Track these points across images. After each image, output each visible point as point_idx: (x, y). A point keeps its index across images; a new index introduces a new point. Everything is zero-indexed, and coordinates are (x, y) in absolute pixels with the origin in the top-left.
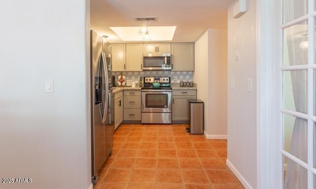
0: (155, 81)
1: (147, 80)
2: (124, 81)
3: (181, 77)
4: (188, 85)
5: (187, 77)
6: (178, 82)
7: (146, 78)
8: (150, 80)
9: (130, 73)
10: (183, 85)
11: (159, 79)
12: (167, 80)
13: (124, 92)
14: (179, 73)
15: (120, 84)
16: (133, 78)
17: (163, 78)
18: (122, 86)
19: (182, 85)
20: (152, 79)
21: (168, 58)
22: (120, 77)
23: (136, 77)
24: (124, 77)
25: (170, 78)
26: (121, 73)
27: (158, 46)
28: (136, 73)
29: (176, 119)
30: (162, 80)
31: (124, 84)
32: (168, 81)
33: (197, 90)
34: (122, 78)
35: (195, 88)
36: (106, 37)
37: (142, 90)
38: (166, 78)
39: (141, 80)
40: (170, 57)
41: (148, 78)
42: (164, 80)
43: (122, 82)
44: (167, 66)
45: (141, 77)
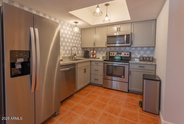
0: (117, 55)
1: (111, 54)
2: (94, 54)
3: (142, 52)
4: (148, 59)
5: (148, 52)
6: (139, 56)
7: (110, 53)
8: (114, 54)
9: (100, 49)
10: (143, 59)
11: (121, 54)
12: (128, 54)
13: (92, 62)
14: (140, 48)
15: (92, 56)
16: (102, 52)
17: (124, 53)
18: (93, 58)
19: (141, 59)
20: (115, 53)
21: (128, 36)
22: (92, 52)
23: (104, 52)
24: (95, 52)
25: (130, 53)
26: (94, 49)
27: (119, 27)
28: (104, 49)
29: (132, 89)
30: (123, 55)
31: (94, 56)
32: (129, 56)
33: (156, 65)
34: (93, 52)
35: (154, 63)
36: (76, 23)
37: (104, 62)
39: (107, 54)
40: (129, 35)
41: (112, 53)
42: (125, 54)
43: (93, 55)
44: (127, 43)
45: (107, 52)
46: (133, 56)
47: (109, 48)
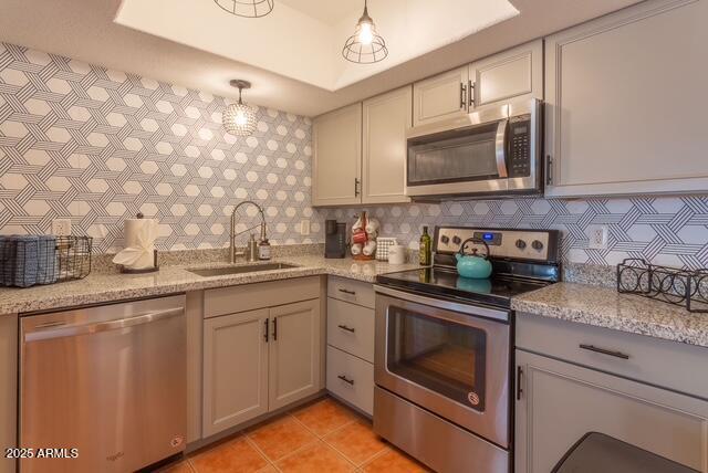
1: (445, 240)
2: (367, 239)
3: (642, 233)
7: (441, 233)
8: (456, 241)
9: (396, 212)
11: (497, 240)
14: (623, 207)
17: (517, 236)
18: (360, 257)
22: (356, 225)
24: (370, 227)
25: (555, 236)
26: (364, 212)
27: (472, 77)
31: (368, 249)
32: (543, 255)
36: (242, 85)
38: (529, 238)
39: (424, 239)
42: (521, 244)
43: (362, 243)
44: (511, 173)
45: (426, 229)
46: (576, 256)
47: (437, 206)
